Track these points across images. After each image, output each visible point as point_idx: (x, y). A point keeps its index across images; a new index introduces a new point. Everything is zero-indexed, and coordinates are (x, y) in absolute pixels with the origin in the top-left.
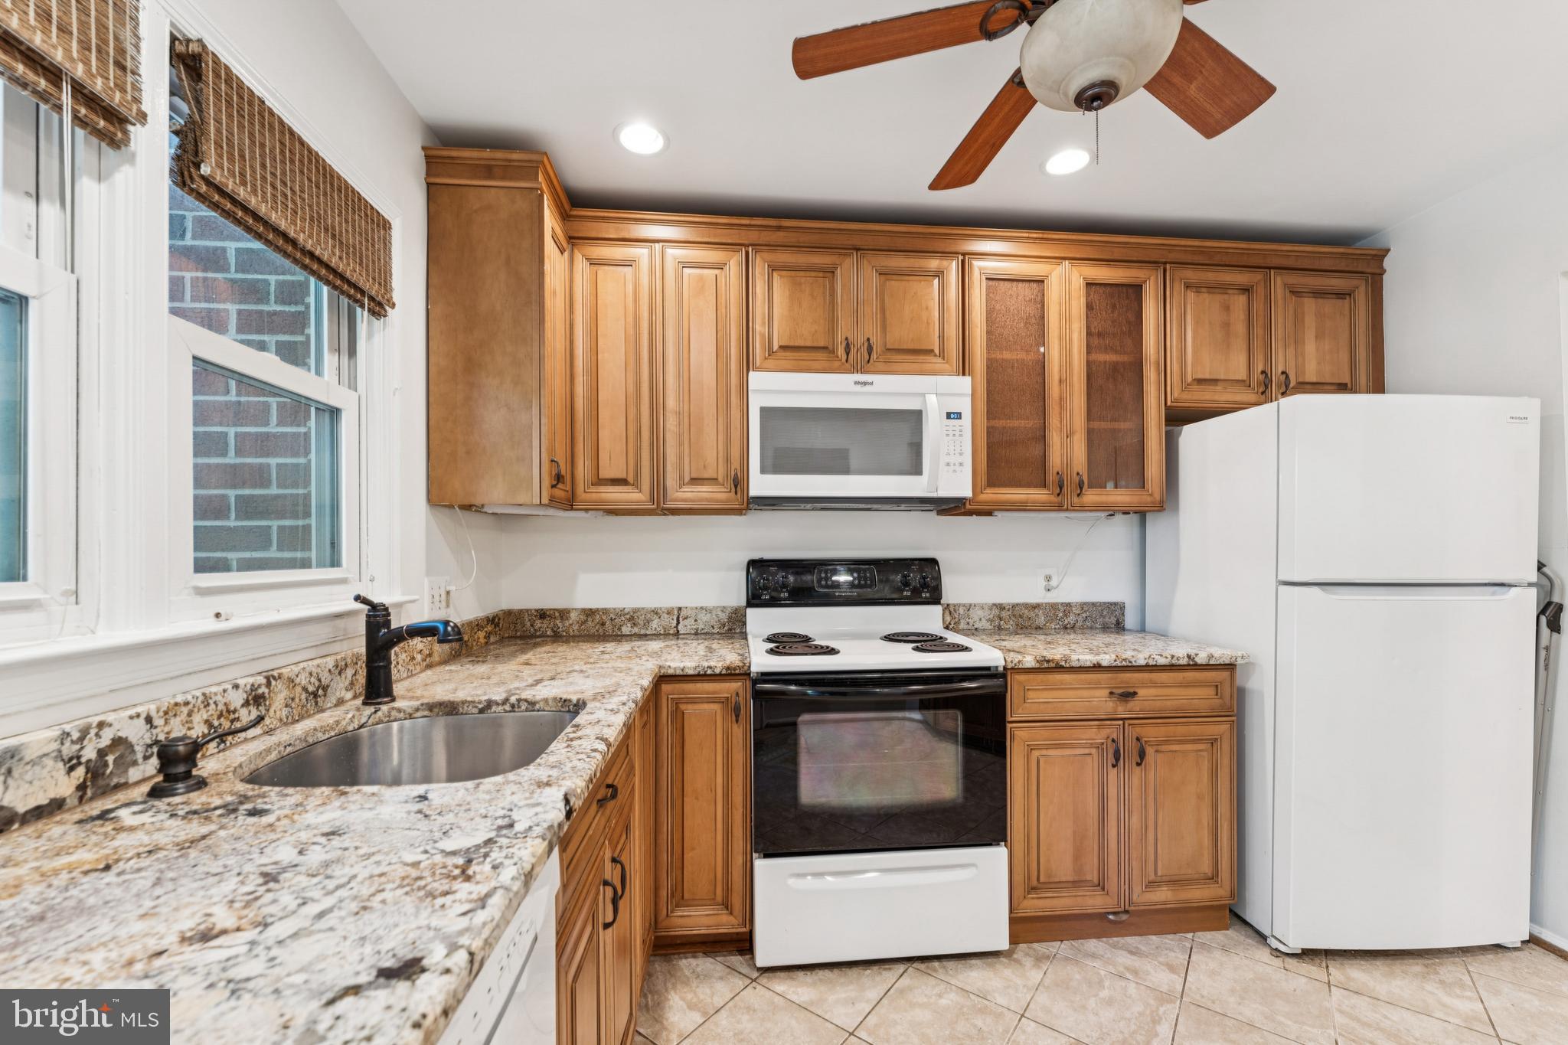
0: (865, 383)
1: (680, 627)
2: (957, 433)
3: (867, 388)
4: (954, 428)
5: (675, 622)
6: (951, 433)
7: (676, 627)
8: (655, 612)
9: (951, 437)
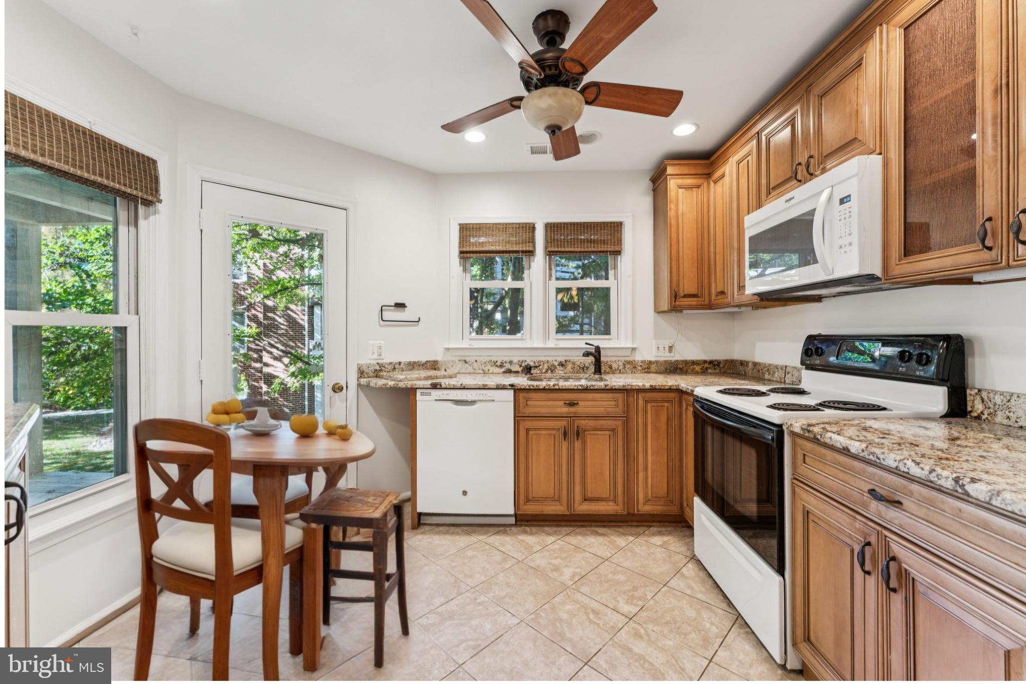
0: (790, 199)
1: (786, 378)
2: (847, 216)
3: (792, 202)
4: (845, 212)
5: (784, 375)
6: (842, 217)
7: (784, 378)
8: (776, 367)
9: (843, 221)
